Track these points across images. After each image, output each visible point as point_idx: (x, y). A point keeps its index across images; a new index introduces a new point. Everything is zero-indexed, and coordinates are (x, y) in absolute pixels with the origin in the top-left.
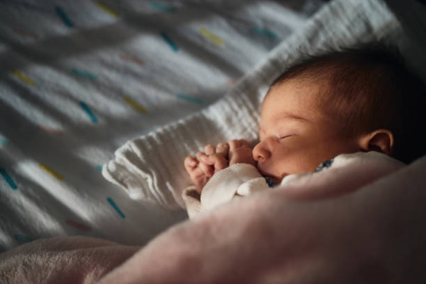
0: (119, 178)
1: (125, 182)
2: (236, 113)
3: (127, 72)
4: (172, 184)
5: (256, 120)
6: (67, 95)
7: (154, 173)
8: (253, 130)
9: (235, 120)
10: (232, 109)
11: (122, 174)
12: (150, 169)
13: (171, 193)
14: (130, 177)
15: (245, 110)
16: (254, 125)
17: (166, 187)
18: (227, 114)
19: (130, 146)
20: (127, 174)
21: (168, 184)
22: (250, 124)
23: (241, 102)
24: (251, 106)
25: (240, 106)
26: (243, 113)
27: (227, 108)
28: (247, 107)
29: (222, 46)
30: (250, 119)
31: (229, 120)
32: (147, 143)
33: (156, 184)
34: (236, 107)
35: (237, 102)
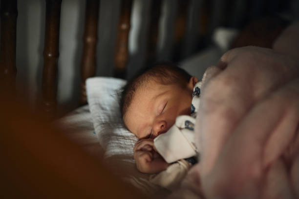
5: (130, 139)
7: (131, 176)
10: (117, 143)
15: (122, 140)
18: (117, 146)
21: (141, 179)
22: (131, 142)
23: (116, 139)
24: (121, 138)
30: (128, 141)
33: (138, 181)
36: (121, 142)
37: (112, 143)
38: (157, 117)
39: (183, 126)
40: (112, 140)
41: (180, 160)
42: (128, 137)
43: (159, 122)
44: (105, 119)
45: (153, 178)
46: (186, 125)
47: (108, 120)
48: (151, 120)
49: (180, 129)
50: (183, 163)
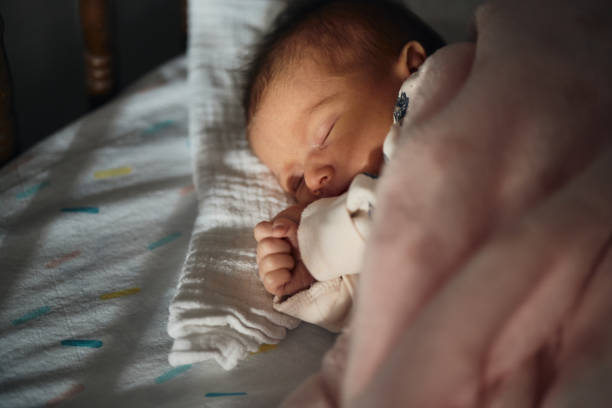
0: (204, 347)
1: (213, 346)
2: (232, 197)
3: (71, 275)
4: (257, 308)
5: (257, 186)
6: (40, 350)
7: (231, 310)
8: (264, 196)
9: (237, 204)
10: (225, 197)
11: (201, 341)
12: (224, 309)
13: (265, 318)
14: (213, 337)
15: (237, 187)
16: (260, 191)
17: (255, 315)
18: (224, 206)
19: (179, 308)
20: (207, 336)
21: (254, 311)
22: (257, 195)
23: (224, 185)
24: (237, 179)
25: (228, 188)
26: (237, 191)
27: (218, 201)
28: (235, 183)
29: (133, 171)
30: (251, 190)
31: (233, 210)
32: (190, 291)
33: (244, 320)
34: (225, 193)
35: (220, 188)
36: (236, 195)
37: (216, 196)
38: (313, 153)
40: (215, 187)
42: (253, 177)
43: (318, 170)
44: (215, 114)
47: (220, 119)
49: (353, 216)
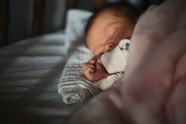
7: (80, 82)
33: (85, 84)
38: (108, 40)
39: (124, 47)
41: (118, 73)
43: (109, 44)
45: (96, 82)
46: (126, 47)
48: (104, 41)
49: (122, 49)
50: (120, 75)
